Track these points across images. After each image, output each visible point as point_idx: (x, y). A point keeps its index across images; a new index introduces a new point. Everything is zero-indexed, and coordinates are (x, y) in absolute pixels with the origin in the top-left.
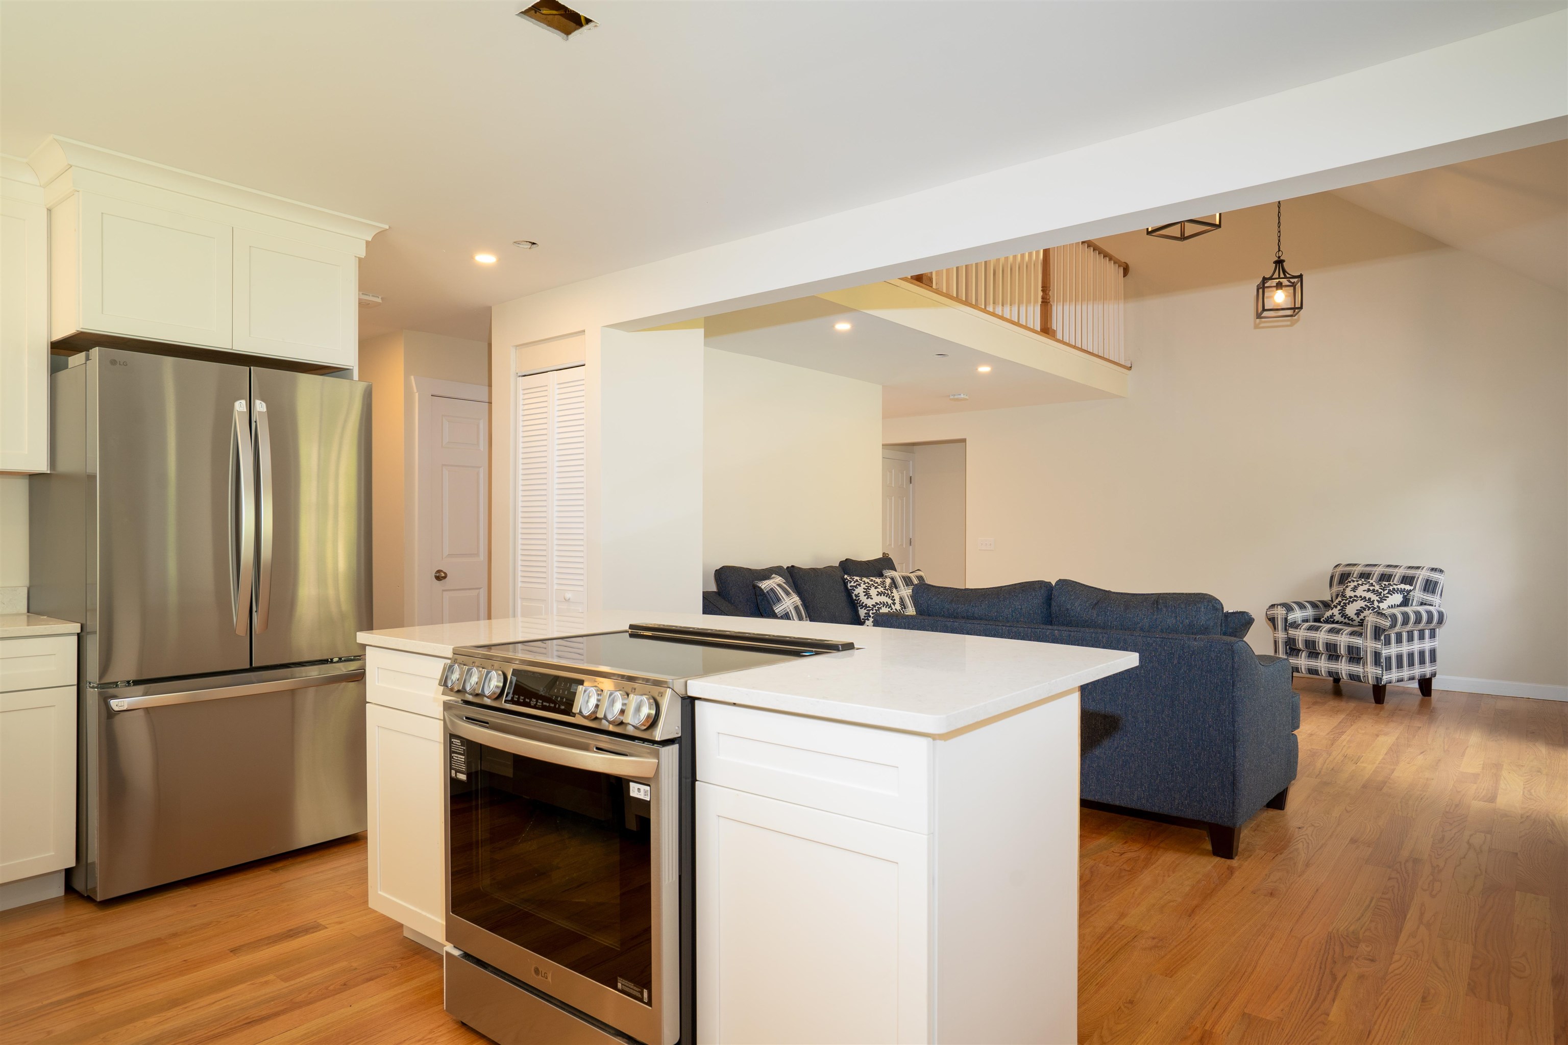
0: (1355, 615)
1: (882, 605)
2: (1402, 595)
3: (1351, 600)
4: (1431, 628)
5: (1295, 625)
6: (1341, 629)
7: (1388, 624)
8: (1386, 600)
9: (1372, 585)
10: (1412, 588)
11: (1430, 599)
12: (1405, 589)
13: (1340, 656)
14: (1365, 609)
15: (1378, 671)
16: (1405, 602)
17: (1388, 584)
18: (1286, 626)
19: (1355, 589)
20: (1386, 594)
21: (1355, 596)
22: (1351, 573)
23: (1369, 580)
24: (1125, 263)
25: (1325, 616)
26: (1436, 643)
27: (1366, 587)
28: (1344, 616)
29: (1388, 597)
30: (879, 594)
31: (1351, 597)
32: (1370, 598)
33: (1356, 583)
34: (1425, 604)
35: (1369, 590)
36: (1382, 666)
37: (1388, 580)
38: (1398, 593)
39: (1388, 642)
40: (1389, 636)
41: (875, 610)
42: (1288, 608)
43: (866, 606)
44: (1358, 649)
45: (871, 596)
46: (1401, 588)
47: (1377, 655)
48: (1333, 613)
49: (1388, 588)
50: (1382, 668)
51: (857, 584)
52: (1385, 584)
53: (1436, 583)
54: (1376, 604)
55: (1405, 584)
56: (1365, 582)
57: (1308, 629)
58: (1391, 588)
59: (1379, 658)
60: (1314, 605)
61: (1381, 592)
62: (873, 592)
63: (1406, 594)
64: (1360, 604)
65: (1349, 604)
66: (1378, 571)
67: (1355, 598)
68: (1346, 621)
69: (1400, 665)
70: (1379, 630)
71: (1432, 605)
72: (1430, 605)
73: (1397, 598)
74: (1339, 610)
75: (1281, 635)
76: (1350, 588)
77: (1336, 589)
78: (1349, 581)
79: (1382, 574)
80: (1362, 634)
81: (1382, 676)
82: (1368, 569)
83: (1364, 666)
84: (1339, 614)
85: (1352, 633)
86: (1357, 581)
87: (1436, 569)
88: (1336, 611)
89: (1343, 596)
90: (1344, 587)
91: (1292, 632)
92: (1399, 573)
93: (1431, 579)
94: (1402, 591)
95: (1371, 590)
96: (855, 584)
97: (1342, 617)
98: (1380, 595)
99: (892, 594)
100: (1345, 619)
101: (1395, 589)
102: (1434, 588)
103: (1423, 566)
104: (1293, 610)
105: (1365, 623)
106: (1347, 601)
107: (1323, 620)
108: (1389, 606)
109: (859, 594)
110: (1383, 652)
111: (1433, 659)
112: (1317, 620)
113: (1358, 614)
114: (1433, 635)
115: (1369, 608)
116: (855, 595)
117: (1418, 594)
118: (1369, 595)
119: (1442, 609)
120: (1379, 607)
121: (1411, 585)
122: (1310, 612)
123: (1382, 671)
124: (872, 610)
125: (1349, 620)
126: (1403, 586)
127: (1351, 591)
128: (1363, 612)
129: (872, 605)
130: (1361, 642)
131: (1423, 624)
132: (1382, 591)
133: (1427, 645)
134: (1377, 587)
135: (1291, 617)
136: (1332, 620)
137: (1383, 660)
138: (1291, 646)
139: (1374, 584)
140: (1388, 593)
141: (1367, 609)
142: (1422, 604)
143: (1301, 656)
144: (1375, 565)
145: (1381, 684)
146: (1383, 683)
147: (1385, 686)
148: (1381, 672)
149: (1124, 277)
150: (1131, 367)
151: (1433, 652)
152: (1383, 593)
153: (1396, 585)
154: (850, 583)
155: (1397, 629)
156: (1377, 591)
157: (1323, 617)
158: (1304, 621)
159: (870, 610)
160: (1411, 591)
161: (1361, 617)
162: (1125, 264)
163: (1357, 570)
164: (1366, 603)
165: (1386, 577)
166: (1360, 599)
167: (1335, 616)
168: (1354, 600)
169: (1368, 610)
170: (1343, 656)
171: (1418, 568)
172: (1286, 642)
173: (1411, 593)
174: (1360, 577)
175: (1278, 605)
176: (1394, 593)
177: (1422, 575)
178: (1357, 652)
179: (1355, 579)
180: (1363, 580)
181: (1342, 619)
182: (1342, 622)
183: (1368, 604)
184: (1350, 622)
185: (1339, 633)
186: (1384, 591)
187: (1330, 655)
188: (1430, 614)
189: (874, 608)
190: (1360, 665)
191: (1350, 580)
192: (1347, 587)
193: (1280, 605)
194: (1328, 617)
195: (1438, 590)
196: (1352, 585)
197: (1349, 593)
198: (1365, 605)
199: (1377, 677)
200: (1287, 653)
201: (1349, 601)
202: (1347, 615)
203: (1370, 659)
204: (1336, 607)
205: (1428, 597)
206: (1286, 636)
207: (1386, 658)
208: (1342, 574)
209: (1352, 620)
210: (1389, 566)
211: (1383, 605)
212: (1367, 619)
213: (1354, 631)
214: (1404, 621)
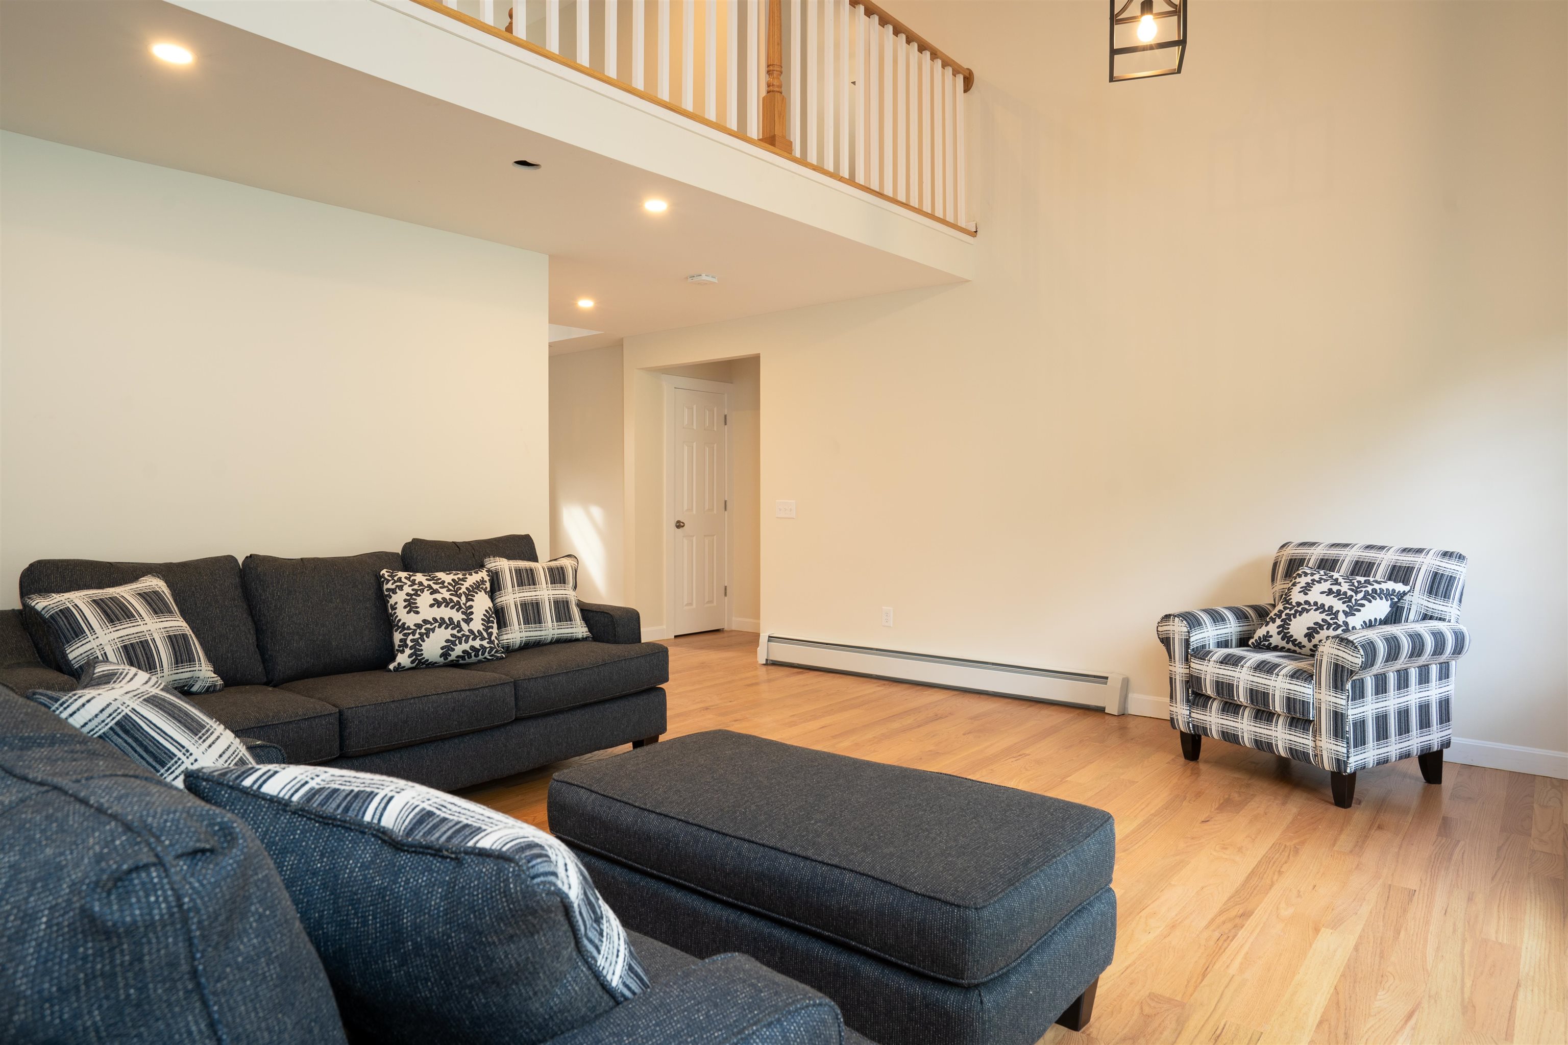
0: (1305, 636)
1: (437, 624)
2: (1389, 602)
3: (1300, 609)
4: (1442, 661)
5: (1202, 653)
6: (1276, 666)
7: (1359, 661)
8: (1359, 611)
9: (1336, 582)
10: (1407, 588)
11: (1441, 608)
12: (1394, 591)
13: (1274, 714)
14: (1321, 627)
15: (1339, 749)
16: (1395, 616)
17: (1365, 581)
18: (1187, 653)
19: (1306, 589)
20: (1361, 599)
21: (1307, 602)
22: (1305, 559)
23: (1332, 573)
24: (968, 69)
25: (1256, 637)
26: (1450, 688)
27: (1325, 586)
28: (1287, 637)
29: (1363, 605)
30: (437, 603)
31: (1299, 604)
32: (1332, 607)
33: (1309, 579)
34: (1431, 618)
35: (1330, 592)
36: (1348, 739)
37: (1367, 574)
38: (1381, 599)
39: (1359, 694)
40: (1362, 681)
41: (420, 634)
42: (1191, 620)
43: (403, 627)
44: (1304, 704)
45: (417, 607)
46: (1387, 590)
47: (1338, 718)
48: (1268, 632)
49: (1364, 589)
50: (1348, 743)
51: (397, 586)
52: (1359, 582)
53: (1451, 579)
54: (1341, 618)
55: (1396, 581)
56: (1324, 577)
57: (1221, 662)
58: (1370, 588)
59: (1342, 725)
60: (1241, 615)
61: (1352, 596)
62: (424, 600)
63: (1396, 600)
64: (1314, 617)
65: (1295, 617)
66: (1348, 557)
67: (1306, 607)
68: (1290, 646)
69: (1382, 734)
70: (1342, 671)
71: (1444, 620)
72: (1440, 619)
73: (1380, 608)
74: (1278, 627)
75: (1179, 670)
76: (1299, 586)
77: (1280, 585)
78: (1298, 574)
79: (1357, 562)
80: (1312, 676)
81: (1348, 757)
82: (1334, 552)
83: (1315, 736)
84: (1279, 633)
85: (1295, 673)
86: (1312, 574)
87: (1452, 553)
88: (1273, 628)
89: (1287, 601)
90: (1291, 584)
91: (1196, 665)
92: (1385, 560)
93: (1441, 572)
94: (1388, 595)
95: (1334, 593)
96: (393, 587)
97: (1283, 639)
98: (1350, 601)
99: (469, 604)
100: (1288, 643)
101: (1376, 590)
102: (1447, 589)
103: (1428, 548)
104: (1199, 624)
105: (1318, 656)
106: (1293, 612)
107: (1253, 643)
108: (1364, 622)
109: (396, 603)
110: (1350, 712)
111: (1445, 716)
112: (1243, 642)
113: (1309, 636)
114: (1445, 673)
115: (1329, 625)
116: (391, 605)
117: (1418, 600)
118: (1329, 601)
119: (1463, 627)
120: (1346, 624)
121: (1406, 583)
122: (1232, 628)
123: (1348, 747)
124: (414, 633)
125: (1295, 645)
126: (1391, 585)
127: (1300, 592)
128: (1318, 633)
129: (415, 625)
130: (1310, 691)
131: (1426, 656)
132: (1353, 594)
133: (1434, 692)
134: (1345, 587)
135: (1196, 638)
136: (1267, 643)
137: (1349, 727)
138: (1195, 690)
139: (1341, 580)
140: (1364, 598)
141: (1325, 627)
142: (1426, 617)
143: (1211, 708)
144: (1346, 545)
145: (1345, 771)
146: (1348, 771)
147: (1353, 775)
148: (1345, 750)
149: (965, 91)
150: (976, 232)
151: (1445, 705)
152: (1355, 597)
153: (1379, 583)
154: (387, 584)
155: (1377, 668)
156: (1345, 593)
157: (1253, 638)
158: (1220, 645)
159: (409, 634)
160: (1405, 594)
161: (1315, 641)
162: (968, 71)
163: (1315, 554)
164: (1324, 616)
165: (1362, 568)
166: (1315, 607)
167: (1271, 636)
168: (1304, 610)
169: (1328, 629)
170: (1279, 715)
171: (1420, 551)
172: (1187, 682)
173: (1407, 598)
174: (1319, 568)
175: (1175, 616)
176: (1374, 598)
177: (1426, 564)
178: (1303, 710)
179: (1308, 571)
180: (1322, 572)
181: (1283, 644)
182: (1284, 648)
183: (1328, 618)
184: (1297, 649)
185: (1272, 673)
186: (1356, 594)
187: (1258, 711)
188: (1439, 638)
189: (418, 631)
190: (1308, 734)
191: (1300, 572)
192: (1294, 585)
193: (1179, 616)
194: (1260, 637)
195: (1456, 593)
196: (1303, 581)
197: (1297, 596)
198: (1323, 620)
199: (1338, 760)
200: (1188, 701)
201: (1296, 611)
202: (1292, 636)
203: (1325, 723)
204: (1274, 621)
205: (1436, 605)
206: (1187, 671)
207: (1355, 724)
208: (1291, 560)
209: (1300, 646)
210: (1369, 547)
211: (1355, 621)
212: (1320, 649)
213: (1299, 670)
214: (1389, 654)
